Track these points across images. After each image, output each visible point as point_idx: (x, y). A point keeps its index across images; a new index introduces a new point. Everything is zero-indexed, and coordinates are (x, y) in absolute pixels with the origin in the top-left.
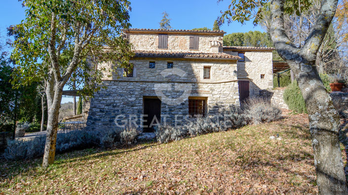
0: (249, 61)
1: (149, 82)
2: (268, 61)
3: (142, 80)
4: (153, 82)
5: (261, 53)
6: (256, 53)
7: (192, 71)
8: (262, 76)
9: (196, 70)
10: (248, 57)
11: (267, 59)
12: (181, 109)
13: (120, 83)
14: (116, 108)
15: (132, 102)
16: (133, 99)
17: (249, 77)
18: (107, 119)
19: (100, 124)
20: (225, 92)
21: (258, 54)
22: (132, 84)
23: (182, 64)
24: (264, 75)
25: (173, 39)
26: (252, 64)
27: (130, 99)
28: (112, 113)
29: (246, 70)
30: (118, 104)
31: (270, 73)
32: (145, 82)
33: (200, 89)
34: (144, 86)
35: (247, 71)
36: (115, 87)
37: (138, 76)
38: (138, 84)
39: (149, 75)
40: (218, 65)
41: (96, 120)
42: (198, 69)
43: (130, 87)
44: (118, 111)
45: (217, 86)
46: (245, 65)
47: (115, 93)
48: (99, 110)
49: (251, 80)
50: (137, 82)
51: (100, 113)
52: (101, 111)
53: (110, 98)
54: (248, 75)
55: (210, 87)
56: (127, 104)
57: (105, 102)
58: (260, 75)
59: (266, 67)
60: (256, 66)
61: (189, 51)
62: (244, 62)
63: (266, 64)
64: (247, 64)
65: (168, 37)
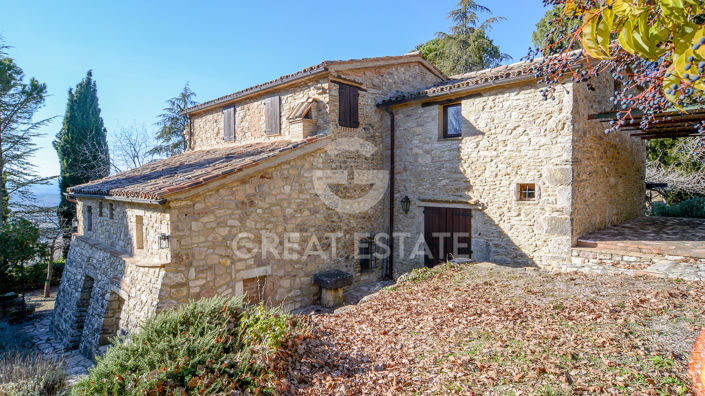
0: (475, 132)
2: (551, 124)
6: (500, 98)
7: (127, 227)
8: (526, 192)
10: (472, 119)
11: (550, 115)
17: (474, 196)
21: (511, 99)
25: (242, 113)
26: (484, 142)
29: (464, 167)
31: (559, 176)
35: (469, 174)
46: (459, 149)
49: (480, 207)
54: (469, 188)
58: (513, 187)
59: (542, 154)
60: (501, 148)
61: (266, 141)
62: (457, 135)
63: (543, 140)
64: (467, 145)
65: (235, 110)
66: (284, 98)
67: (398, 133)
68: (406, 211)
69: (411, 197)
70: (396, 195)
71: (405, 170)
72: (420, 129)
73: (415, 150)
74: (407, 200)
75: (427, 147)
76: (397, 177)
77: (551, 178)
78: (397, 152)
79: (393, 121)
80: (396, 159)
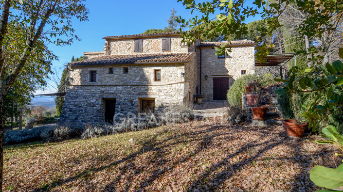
0: (229, 57)
1: (107, 86)
2: (250, 56)
3: (103, 84)
4: (110, 86)
5: (243, 48)
6: (236, 48)
7: (144, 75)
8: (243, 72)
9: (147, 74)
11: (249, 54)
12: (131, 109)
13: (86, 87)
14: (81, 108)
15: (93, 103)
16: (94, 101)
17: (229, 74)
18: (74, 117)
19: (68, 121)
20: (171, 94)
21: (240, 49)
22: (94, 87)
23: (135, 69)
24: (245, 71)
25: (147, 42)
26: (232, 60)
27: (92, 101)
28: (78, 113)
29: (226, 66)
30: (83, 105)
31: (252, 68)
32: (104, 86)
33: (149, 91)
34: (103, 89)
35: (227, 68)
36: (82, 91)
37: (100, 80)
38: (99, 88)
39: (108, 80)
40: (167, 68)
41: (66, 117)
42: (149, 72)
43: (92, 91)
44: (82, 110)
45: (165, 87)
46: (224, 61)
47: (82, 95)
48: (68, 110)
49: (231, 77)
50: (98, 86)
51: (69, 112)
52: (70, 111)
53: (78, 100)
54: (228, 72)
55: (157, 89)
56: (89, 105)
57: (73, 103)
58: (241, 71)
59: (248, 63)
60: (237, 61)
61: (161, 53)
62: (224, 58)
63: (248, 60)
64: (227, 60)
65: (143, 41)
66: (172, 39)
67: (202, 56)
68: (206, 79)
69: (208, 75)
70: (202, 75)
71: (206, 67)
72: (211, 55)
73: (210, 61)
74: (206, 76)
75: (214, 60)
76: (202, 69)
77: (250, 69)
78: (202, 62)
79: (201, 52)
80: (202, 64)
